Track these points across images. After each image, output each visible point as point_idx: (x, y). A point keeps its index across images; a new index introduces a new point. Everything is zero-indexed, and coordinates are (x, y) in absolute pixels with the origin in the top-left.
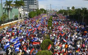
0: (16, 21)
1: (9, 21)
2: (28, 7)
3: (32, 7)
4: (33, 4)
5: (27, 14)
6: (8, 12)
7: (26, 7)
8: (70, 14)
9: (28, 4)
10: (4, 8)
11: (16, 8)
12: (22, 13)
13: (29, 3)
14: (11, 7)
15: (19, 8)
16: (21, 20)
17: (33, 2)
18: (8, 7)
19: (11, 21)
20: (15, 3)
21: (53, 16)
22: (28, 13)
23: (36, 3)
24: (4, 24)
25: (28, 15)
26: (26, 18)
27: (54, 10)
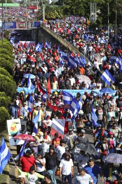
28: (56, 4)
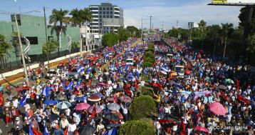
0: (75, 54)
1: (59, 55)
2: (101, 24)
3: (109, 23)
4: (111, 17)
5: (98, 39)
6: (58, 35)
7: (97, 24)
8: (195, 38)
9: (101, 13)
10: (49, 26)
11: (74, 25)
12: (88, 37)
13: (102, 15)
14: (64, 25)
15: (80, 27)
16: (85, 51)
17: (111, 13)
18: (58, 23)
19: (65, 55)
20: (71, 16)
21: (156, 43)
22: (101, 36)
23: (117, 13)
24: (50, 62)
25: (100, 40)
26: (96, 47)
27: (158, 30)
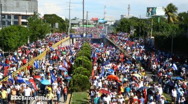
28: (113, 26)
